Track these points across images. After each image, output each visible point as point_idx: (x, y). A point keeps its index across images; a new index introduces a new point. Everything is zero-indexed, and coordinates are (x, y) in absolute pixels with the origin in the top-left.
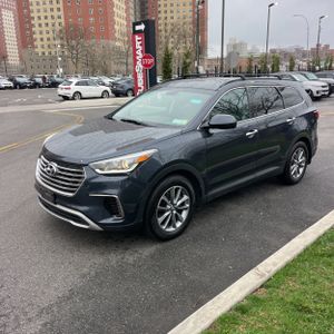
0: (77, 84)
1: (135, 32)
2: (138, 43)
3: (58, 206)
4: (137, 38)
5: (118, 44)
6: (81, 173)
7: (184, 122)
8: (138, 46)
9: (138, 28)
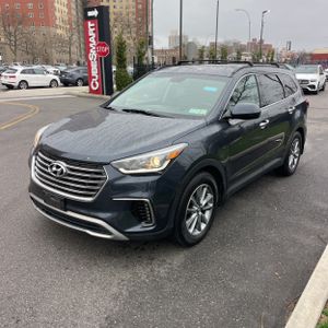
0: (23, 72)
1: (87, 18)
2: (91, 30)
3: (69, 213)
4: (90, 24)
5: (59, 31)
6: (100, 173)
7: (204, 112)
8: (91, 32)
9: (90, 14)
